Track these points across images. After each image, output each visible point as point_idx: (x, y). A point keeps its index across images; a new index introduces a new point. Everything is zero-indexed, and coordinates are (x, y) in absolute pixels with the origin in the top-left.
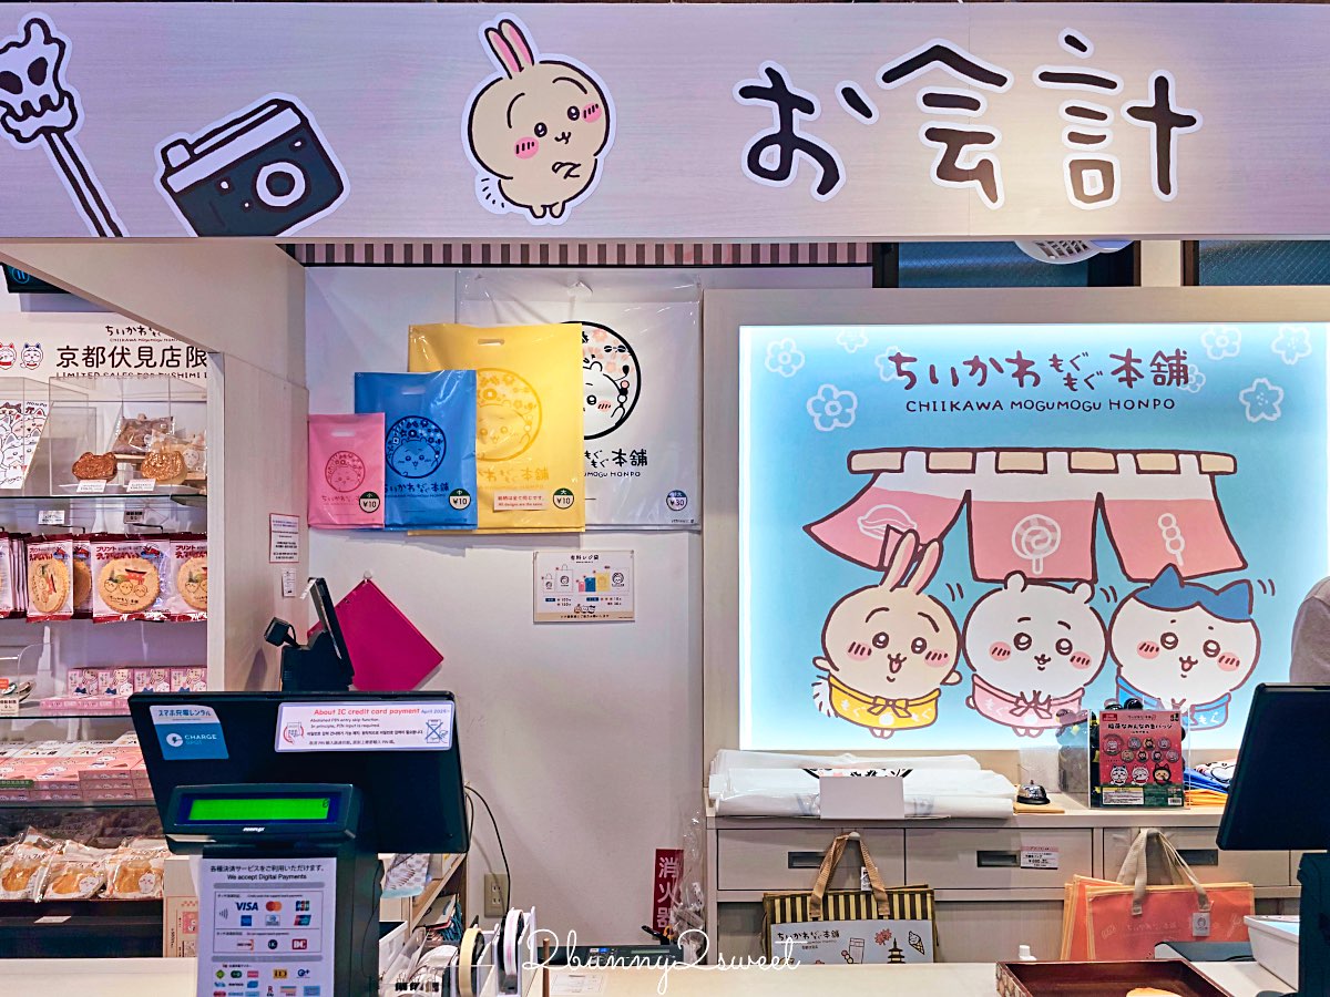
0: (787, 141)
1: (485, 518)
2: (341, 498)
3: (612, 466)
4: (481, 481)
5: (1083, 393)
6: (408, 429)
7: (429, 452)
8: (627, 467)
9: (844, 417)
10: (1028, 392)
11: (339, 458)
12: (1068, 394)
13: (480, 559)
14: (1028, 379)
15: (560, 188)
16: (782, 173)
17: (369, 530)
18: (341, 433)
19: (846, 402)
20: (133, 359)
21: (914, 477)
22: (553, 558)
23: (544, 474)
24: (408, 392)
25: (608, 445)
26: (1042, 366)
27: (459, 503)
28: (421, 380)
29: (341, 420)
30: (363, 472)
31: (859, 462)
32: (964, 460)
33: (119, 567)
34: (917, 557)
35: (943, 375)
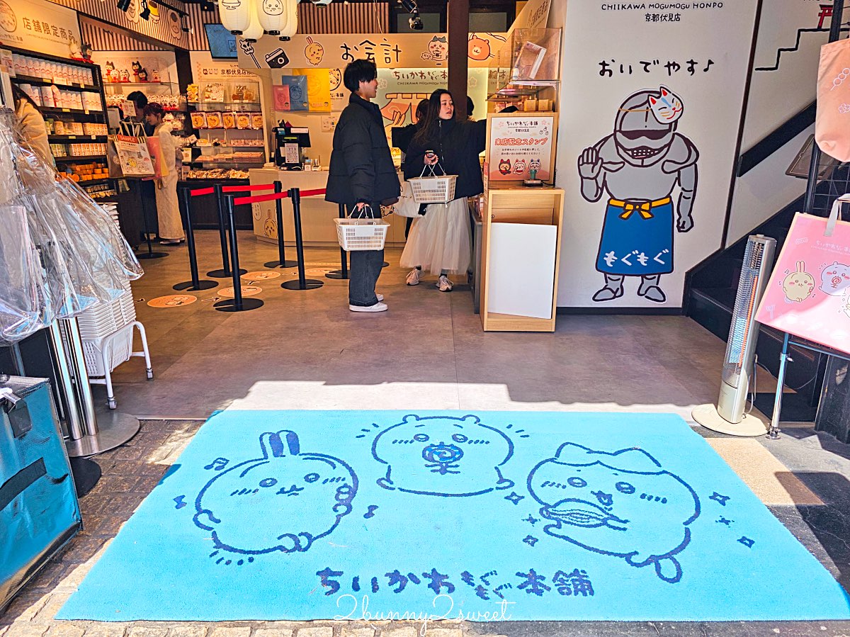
0: (347, 54)
1: (311, 109)
2: (281, 104)
3: (336, 97)
4: (309, 100)
5: (435, 81)
6: (293, 89)
7: (298, 94)
8: (339, 97)
9: (385, 86)
10: (423, 80)
11: (280, 95)
12: (431, 81)
13: (309, 117)
14: (423, 77)
15: (318, 61)
16: (347, 59)
17: (287, 111)
18: (280, 89)
19: (385, 82)
20: (236, 72)
21: (399, 100)
22: (325, 117)
23: (322, 99)
24: (294, 80)
25: (334, 93)
26: (426, 74)
27: (305, 105)
28: (296, 77)
29: (280, 86)
30: (285, 98)
31: (388, 96)
32: (410, 96)
33: (242, 118)
34: (400, 117)
35: (405, 76)
